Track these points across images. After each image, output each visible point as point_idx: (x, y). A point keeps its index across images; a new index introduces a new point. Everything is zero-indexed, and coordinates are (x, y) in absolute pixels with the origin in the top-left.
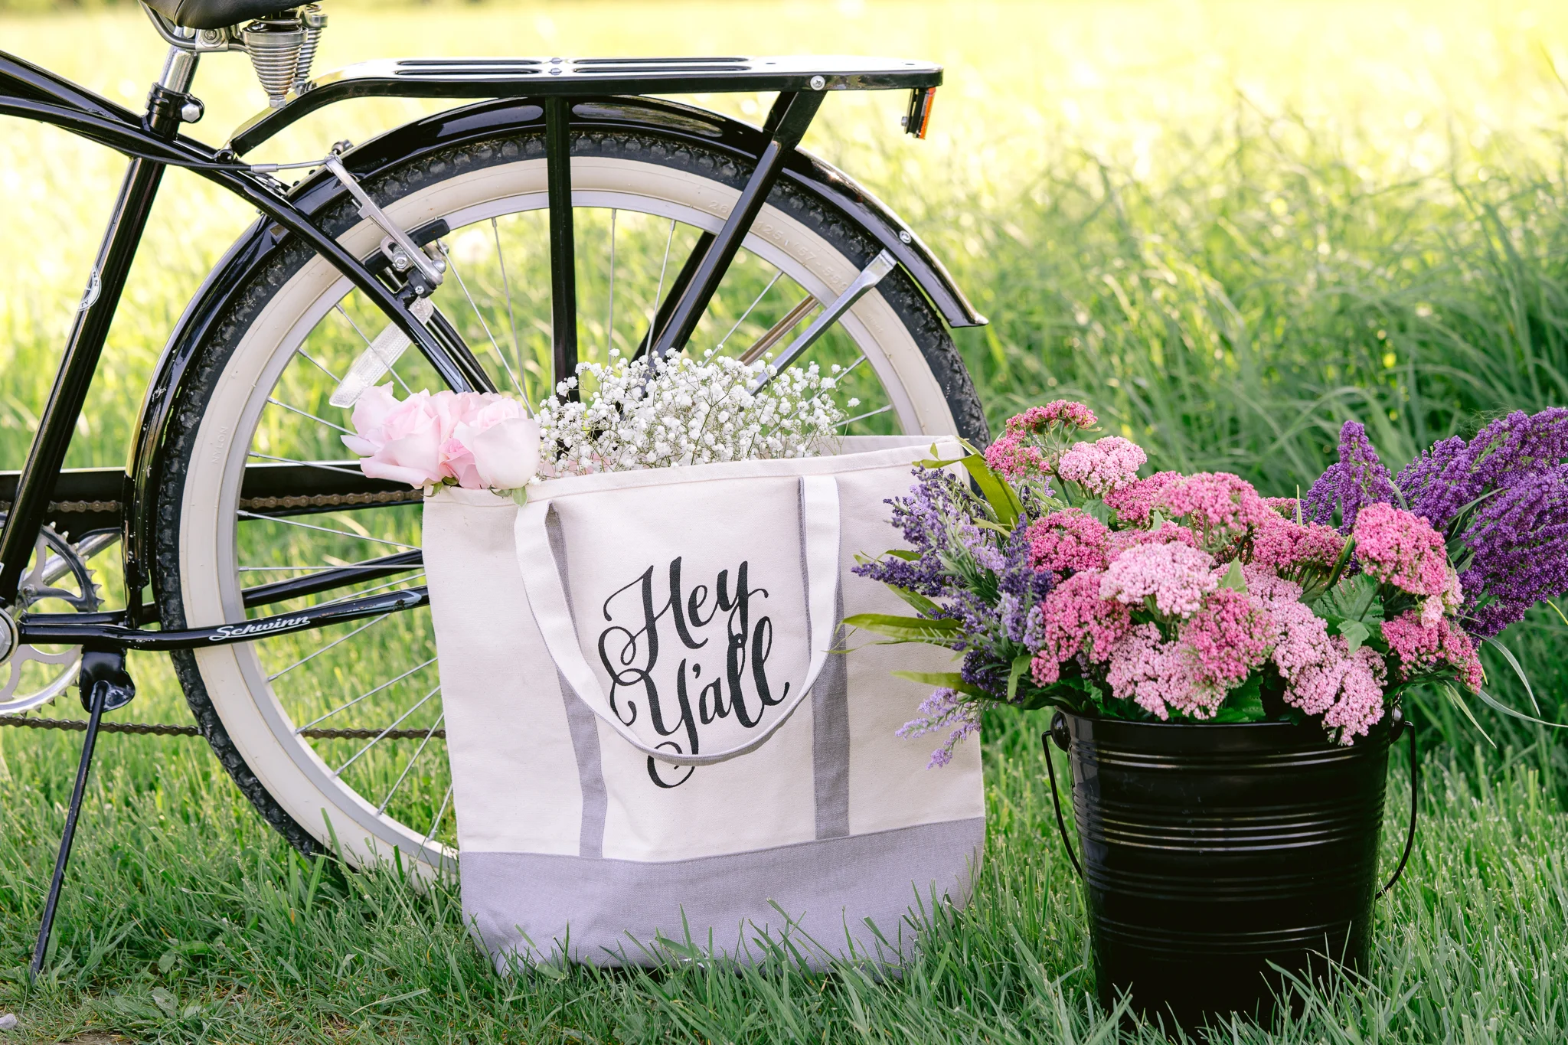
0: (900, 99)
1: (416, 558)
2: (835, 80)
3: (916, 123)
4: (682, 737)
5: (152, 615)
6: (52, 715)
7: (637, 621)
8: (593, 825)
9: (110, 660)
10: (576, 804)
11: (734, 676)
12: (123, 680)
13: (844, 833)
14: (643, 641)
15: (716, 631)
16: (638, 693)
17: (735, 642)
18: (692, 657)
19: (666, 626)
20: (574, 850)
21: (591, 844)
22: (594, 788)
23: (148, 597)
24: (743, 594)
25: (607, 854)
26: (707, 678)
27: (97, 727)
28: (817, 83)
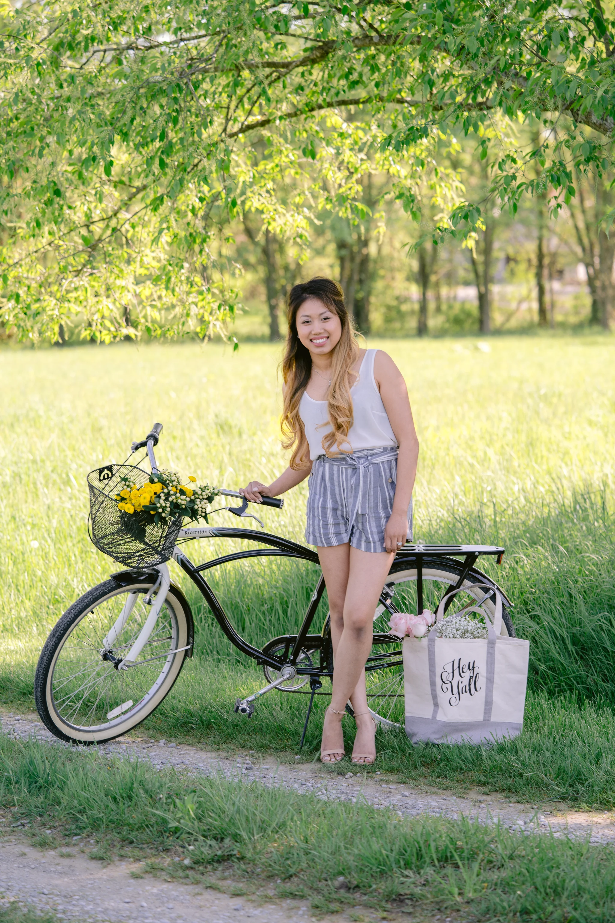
0: (496, 557)
1: (400, 653)
2: (480, 553)
3: (499, 562)
4: (457, 696)
5: (325, 668)
6: (301, 690)
7: (450, 671)
8: (435, 712)
9: (316, 678)
10: (432, 707)
11: (470, 685)
12: (320, 683)
13: (489, 721)
14: (451, 675)
15: (467, 674)
16: (449, 686)
17: (471, 677)
18: (461, 679)
19: (456, 672)
20: (430, 717)
21: (434, 717)
22: (436, 705)
23: (325, 664)
24: (473, 667)
25: (438, 718)
26: (464, 684)
27: (314, 693)
28: (477, 554)
